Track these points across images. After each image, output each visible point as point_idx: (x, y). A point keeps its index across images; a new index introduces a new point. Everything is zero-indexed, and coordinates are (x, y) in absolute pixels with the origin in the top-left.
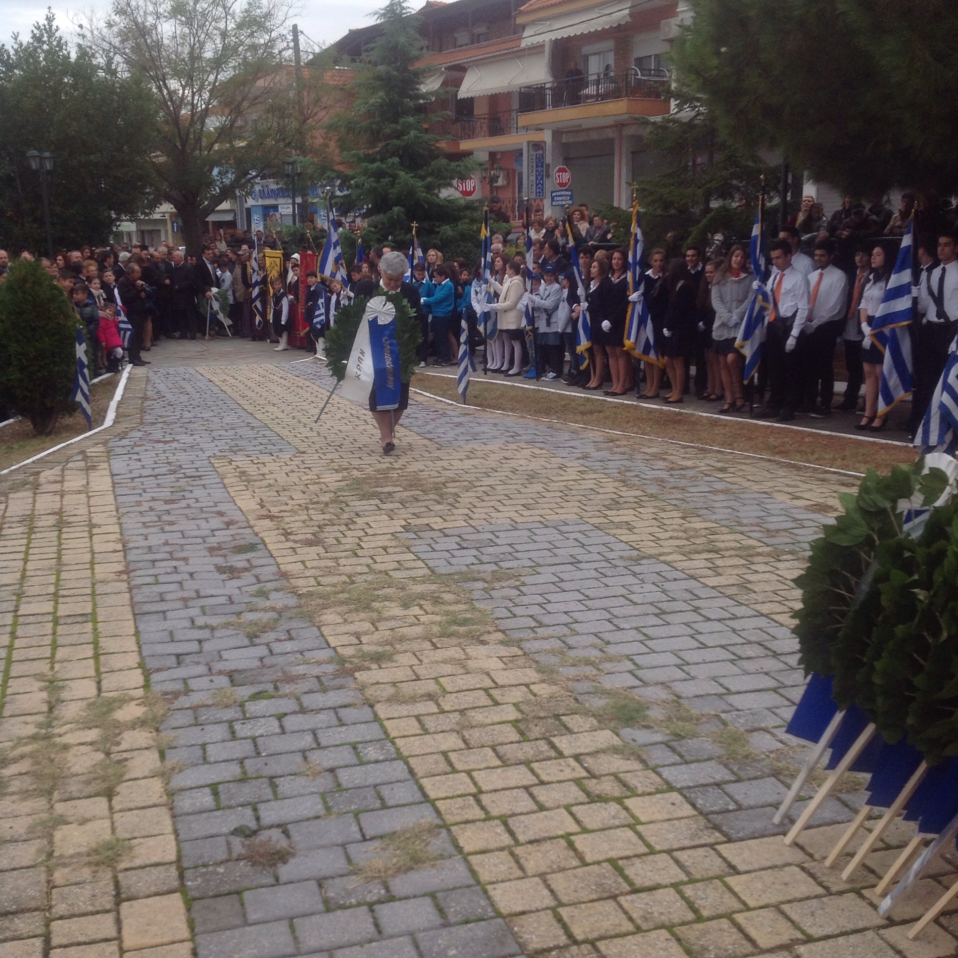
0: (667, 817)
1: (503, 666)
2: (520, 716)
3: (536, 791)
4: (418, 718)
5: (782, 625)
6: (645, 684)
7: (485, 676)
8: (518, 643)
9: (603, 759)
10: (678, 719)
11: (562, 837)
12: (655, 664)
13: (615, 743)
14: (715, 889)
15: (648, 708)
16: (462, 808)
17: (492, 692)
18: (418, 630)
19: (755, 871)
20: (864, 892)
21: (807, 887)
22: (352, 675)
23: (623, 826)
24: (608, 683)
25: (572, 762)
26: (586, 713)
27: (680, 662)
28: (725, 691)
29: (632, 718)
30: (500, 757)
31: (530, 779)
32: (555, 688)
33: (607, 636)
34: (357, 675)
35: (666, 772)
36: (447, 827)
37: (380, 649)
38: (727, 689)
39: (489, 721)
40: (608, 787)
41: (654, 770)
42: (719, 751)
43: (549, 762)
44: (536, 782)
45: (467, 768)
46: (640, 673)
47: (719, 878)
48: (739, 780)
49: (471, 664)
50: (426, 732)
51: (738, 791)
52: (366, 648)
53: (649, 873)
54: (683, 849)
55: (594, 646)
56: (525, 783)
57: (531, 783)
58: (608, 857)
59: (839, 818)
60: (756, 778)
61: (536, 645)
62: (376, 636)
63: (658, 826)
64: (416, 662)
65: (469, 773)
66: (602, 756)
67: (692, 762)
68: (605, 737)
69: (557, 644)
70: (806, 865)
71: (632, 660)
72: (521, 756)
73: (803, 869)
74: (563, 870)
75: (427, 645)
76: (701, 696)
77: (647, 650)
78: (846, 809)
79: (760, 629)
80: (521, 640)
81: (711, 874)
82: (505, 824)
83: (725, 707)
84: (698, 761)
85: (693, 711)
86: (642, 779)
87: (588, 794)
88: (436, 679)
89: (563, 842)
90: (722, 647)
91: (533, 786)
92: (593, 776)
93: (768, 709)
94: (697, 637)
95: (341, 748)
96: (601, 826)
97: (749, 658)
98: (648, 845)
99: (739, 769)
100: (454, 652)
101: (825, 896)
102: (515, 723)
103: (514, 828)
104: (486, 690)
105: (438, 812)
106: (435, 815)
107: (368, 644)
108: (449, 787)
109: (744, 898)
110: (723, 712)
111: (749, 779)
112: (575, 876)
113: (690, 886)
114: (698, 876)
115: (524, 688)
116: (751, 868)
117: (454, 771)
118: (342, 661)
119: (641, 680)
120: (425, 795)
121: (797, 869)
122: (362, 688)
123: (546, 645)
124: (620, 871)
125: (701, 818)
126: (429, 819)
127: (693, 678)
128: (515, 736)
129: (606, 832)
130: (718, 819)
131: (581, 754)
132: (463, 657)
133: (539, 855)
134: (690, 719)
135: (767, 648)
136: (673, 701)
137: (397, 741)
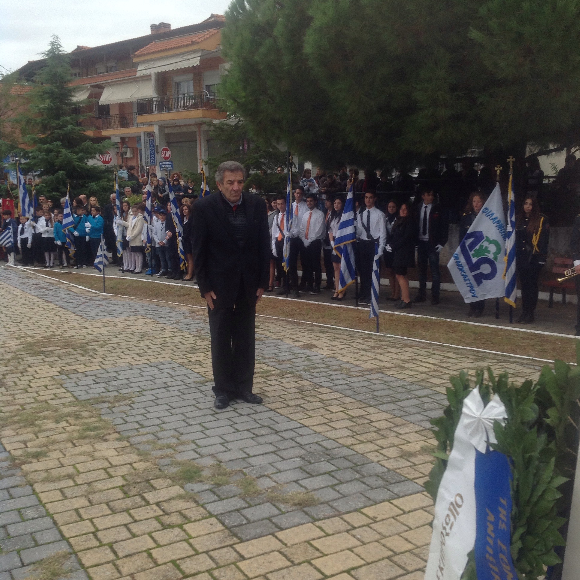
0: (207, 532)
1: (117, 453)
2: (124, 483)
3: (131, 526)
4: (61, 490)
5: (282, 415)
6: (202, 456)
7: (105, 461)
8: (128, 439)
9: (173, 502)
10: (219, 475)
11: (145, 551)
12: (208, 444)
13: (181, 493)
14: (231, 570)
15: (202, 470)
16: (85, 541)
17: (109, 470)
18: (64, 436)
19: (254, 557)
20: (312, 562)
21: (282, 562)
22: (20, 468)
23: (181, 541)
24: (180, 458)
25: (155, 507)
26: (165, 477)
27: (222, 441)
28: (247, 456)
29: (192, 477)
30: (110, 509)
31: (129, 519)
32: (148, 464)
33: (181, 430)
34: (23, 467)
35: (209, 507)
36: (75, 553)
37: (39, 450)
38: (248, 455)
39: (105, 488)
40: (175, 519)
41: (202, 506)
42: (240, 491)
43: (141, 509)
44: (132, 521)
45: (90, 517)
46: (199, 450)
47: (234, 563)
48: (250, 506)
49: (97, 454)
50: (65, 498)
51: (249, 513)
52: (29, 450)
53: (194, 566)
54: (215, 549)
55: (173, 437)
56: (125, 522)
57: (129, 522)
58: (171, 559)
59: (302, 522)
60: (259, 504)
61: (139, 439)
62: (37, 442)
63: (202, 538)
64: (62, 456)
65: (91, 520)
66: (173, 501)
67: (225, 499)
68: (176, 490)
69: (151, 437)
70: (282, 550)
71: (195, 443)
72: (124, 506)
73: (280, 552)
74: (144, 570)
75: (70, 445)
76: (233, 460)
77: (204, 436)
78: (307, 516)
79: (270, 418)
80: (129, 437)
81: (229, 562)
82: (111, 548)
83: (246, 465)
84: (227, 498)
85: (227, 470)
86: (195, 512)
87: (162, 524)
88: (74, 465)
89: (145, 554)
90: (248, 430)
91: (129, 523)
92: (166, 513)
93: (270, 464)
94: (235, 426)
95: (10, 513)
96: (168, 542)
97: (262, 436)
98: (195, 550)
99: (251, 500)
100: (87, 448)
101: (291, 566)
102: (122, 487)
103: (116, 550)
104: (105, 469)
105: (70, 545)
106: (68, 547)
107: (31, 447)
108: (78, 529)
109: (246, 573)
110: (244, 468)
111: (256, 505)
112: (151, 573)
113: (217, 570)
114: (222, 564)
115: (129, 466)
116: (252, 556)
117: (82, 519)
118: (13, 459)
119: (199, 454)
120: (62, 536)
121: (277, 553)
122: (26, 475)
123: (144, 439)
124: (178, 567)
125: (226, 530)
126: (65, 550)
127: (230, 450)
128: (121, 495)
129: (171, 545)
130: (236, 530)
131: (160, 502)
132: (92, 450)
133: (131, 563)
134: (225, 474)
135: (272, 429)
136: (217, 464)
137: (47, 505)
